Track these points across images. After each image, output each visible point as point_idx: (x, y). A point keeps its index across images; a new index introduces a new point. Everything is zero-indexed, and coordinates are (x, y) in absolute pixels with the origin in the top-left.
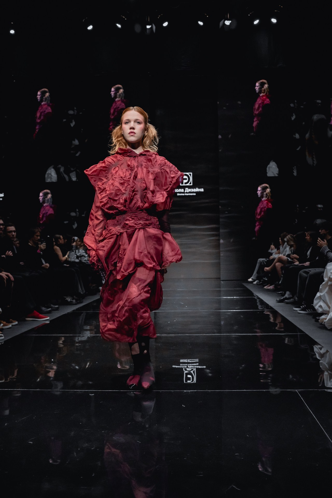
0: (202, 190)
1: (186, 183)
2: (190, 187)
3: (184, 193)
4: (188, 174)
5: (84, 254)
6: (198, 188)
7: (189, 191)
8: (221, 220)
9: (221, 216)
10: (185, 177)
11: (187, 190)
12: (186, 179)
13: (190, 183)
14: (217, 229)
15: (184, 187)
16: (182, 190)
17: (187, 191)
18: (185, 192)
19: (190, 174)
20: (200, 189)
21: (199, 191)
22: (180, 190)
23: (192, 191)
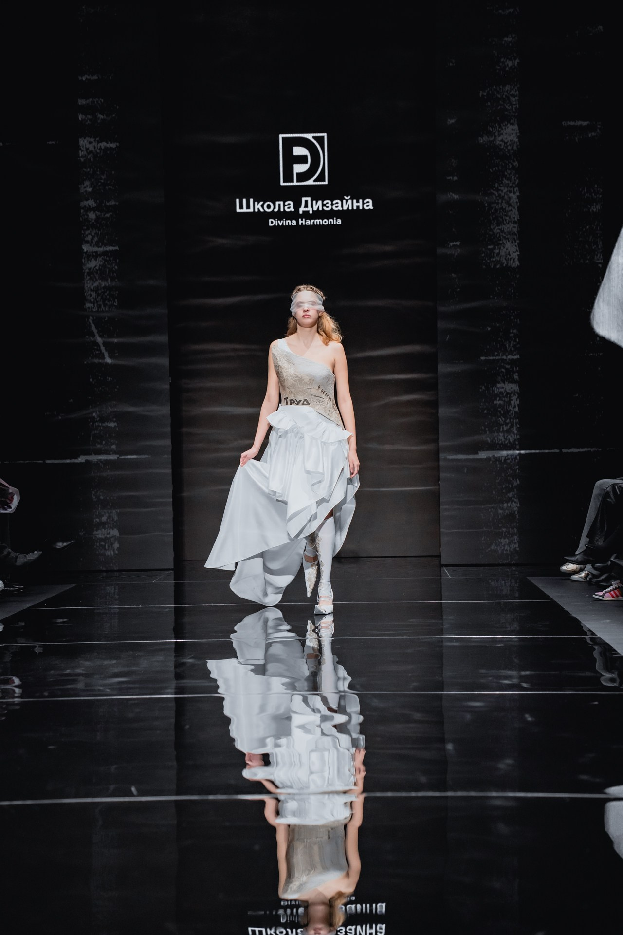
0: (368, 204)
1: (302, 177)
2: (316, 193)
3: (294, 215)
4: (309, 136)
6: (352, 199)
7: (315, 209)
8: (441, 325)
9: (441, 309)
10: (299, 151)
11: (306, 206)
12: (302, 159)
13: (321, 178)
14: (427, 363)
15: (295, 194)
16: (290, 206)
17: (306, 209)
18: (302, 210)
19: (320, 140)
20: (361, 201)
21: (355, 208)
22: (279, 205)
23: (328, 207)
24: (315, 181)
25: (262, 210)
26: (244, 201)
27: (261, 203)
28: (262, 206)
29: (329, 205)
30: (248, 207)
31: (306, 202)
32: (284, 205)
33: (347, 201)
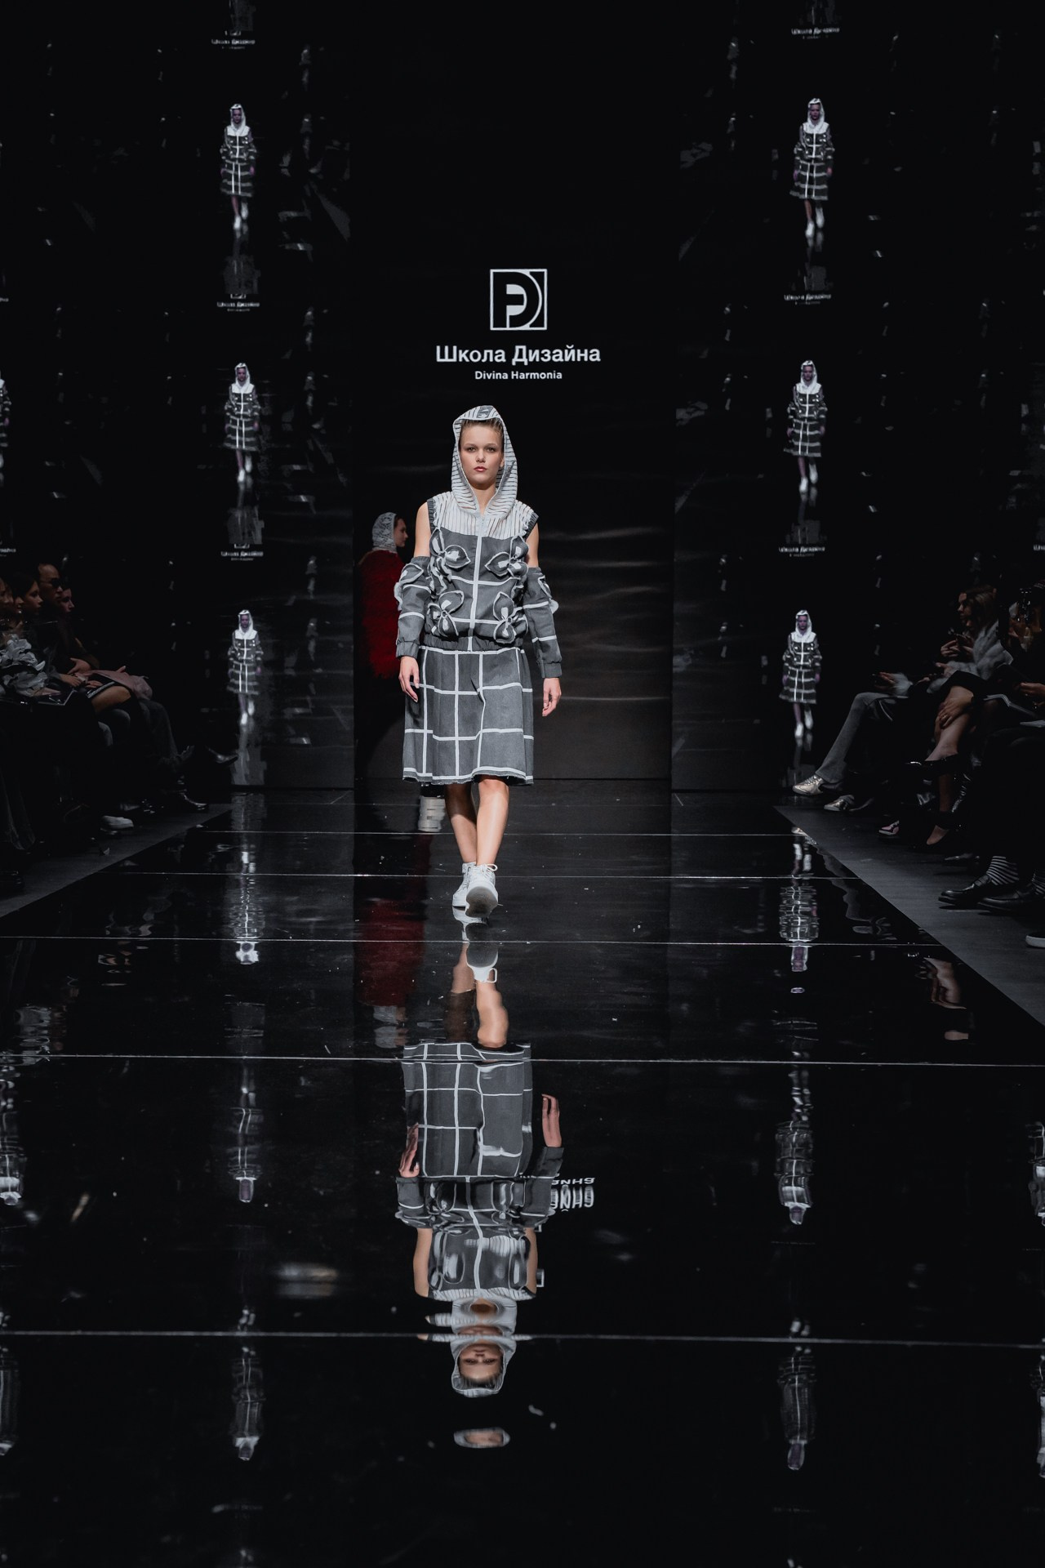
0: (595, 356)
1: (517, 320)
2: (533, 341)
4: (526, 272)
5: (31, 658)
6: (576, 348)
7: (531, 359)
10: (513, 289)
11: (520, 356)
12: (517, 300)
13: (539, 322)
15: (507, 342)
16: (501, 356)
17: (520, 360)
18: (515, 360)
19: (539, 277)
20: (586, 351)
21: (579, 360)
22: (488, 354)
23: (546, 358)
24: (531, 326)
25: (467, 360)
26: (447, 348)
27: (467, 351)
28: (468, 355)
29: (548, 355)
30: (451, 356)
31: (521, 350)
32: (494, 355)
33: (569, 350)
